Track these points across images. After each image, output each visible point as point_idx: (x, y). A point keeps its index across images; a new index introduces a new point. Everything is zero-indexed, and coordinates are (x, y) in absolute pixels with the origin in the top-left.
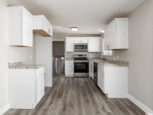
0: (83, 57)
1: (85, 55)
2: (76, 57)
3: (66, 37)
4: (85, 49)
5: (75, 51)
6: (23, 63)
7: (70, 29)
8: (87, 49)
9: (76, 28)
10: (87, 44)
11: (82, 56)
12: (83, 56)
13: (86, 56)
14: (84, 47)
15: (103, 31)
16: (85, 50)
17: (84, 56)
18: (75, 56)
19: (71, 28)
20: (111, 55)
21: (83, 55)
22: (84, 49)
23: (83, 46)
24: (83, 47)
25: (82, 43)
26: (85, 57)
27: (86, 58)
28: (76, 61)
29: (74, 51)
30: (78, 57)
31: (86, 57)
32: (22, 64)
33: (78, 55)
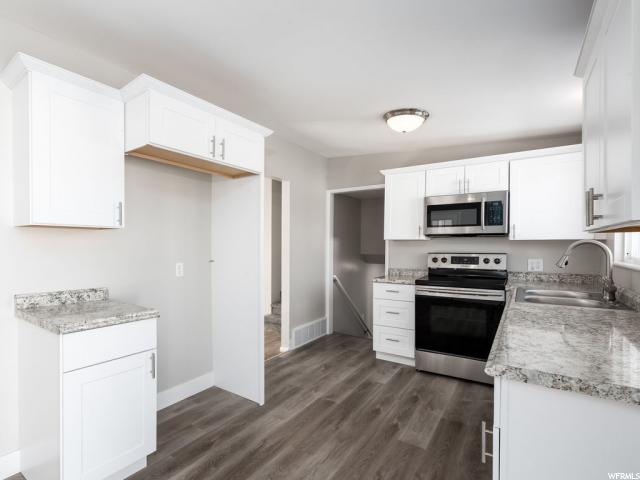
0: (482, 266)
1: (492, 258)
2: (440, 265)
3: (382, 172)
4: (489, 223)
5: (428, 236)
6: (106, 292)
7: (383, 124)
8: (502, 222)
9: (412, 111)
11: (475, 261)
12: (481, 261)
13: (497, 261)
16: (485, 229)
17: (486, 261)
18: (435, 260)
19: (386, 117)
21: (482, 258)
22: (479, 223)
23: (477, 206)
24: (474, 211)
25: (471, 190)
26: (491, 266)
27: (504, 274)
29: (423, 237)
30: (450, 270)
31: (498, 267)
32: (105, 299)
33: (448, 257)
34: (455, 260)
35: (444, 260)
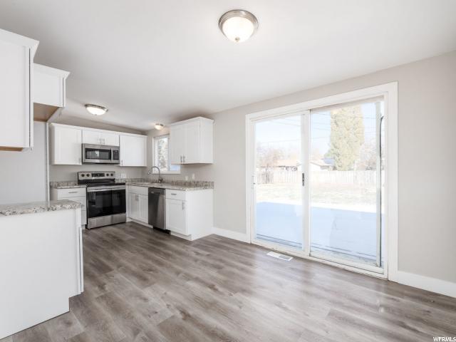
0: (106, 177)
1: (110, 174)
2: (85, 178)
4: (114, 159)
5: (83, 163)
7: (84, 108)
8: (118, 159)
9: (103, 108)
10: (119, 147)
11: (102, 175)
12: (105, 175)
13: (112, 175)
14: (111, 155)
15: (158, 127)
16: (113, 161)
17: (108, 175)
18: (83, 176)
19: (86, 106)
20: (179, 172)
22: (110, 158)
23: (109, 151)
24: (107, 153)
25: (106, 144)
26: (110, 177)
27: (114, 180)
28: (93, 189)
29: (81, 164)
30: (91, 180)
31: (112, 178)
33: (90, 174)
34: (93, 175)
35: (88, 175)
